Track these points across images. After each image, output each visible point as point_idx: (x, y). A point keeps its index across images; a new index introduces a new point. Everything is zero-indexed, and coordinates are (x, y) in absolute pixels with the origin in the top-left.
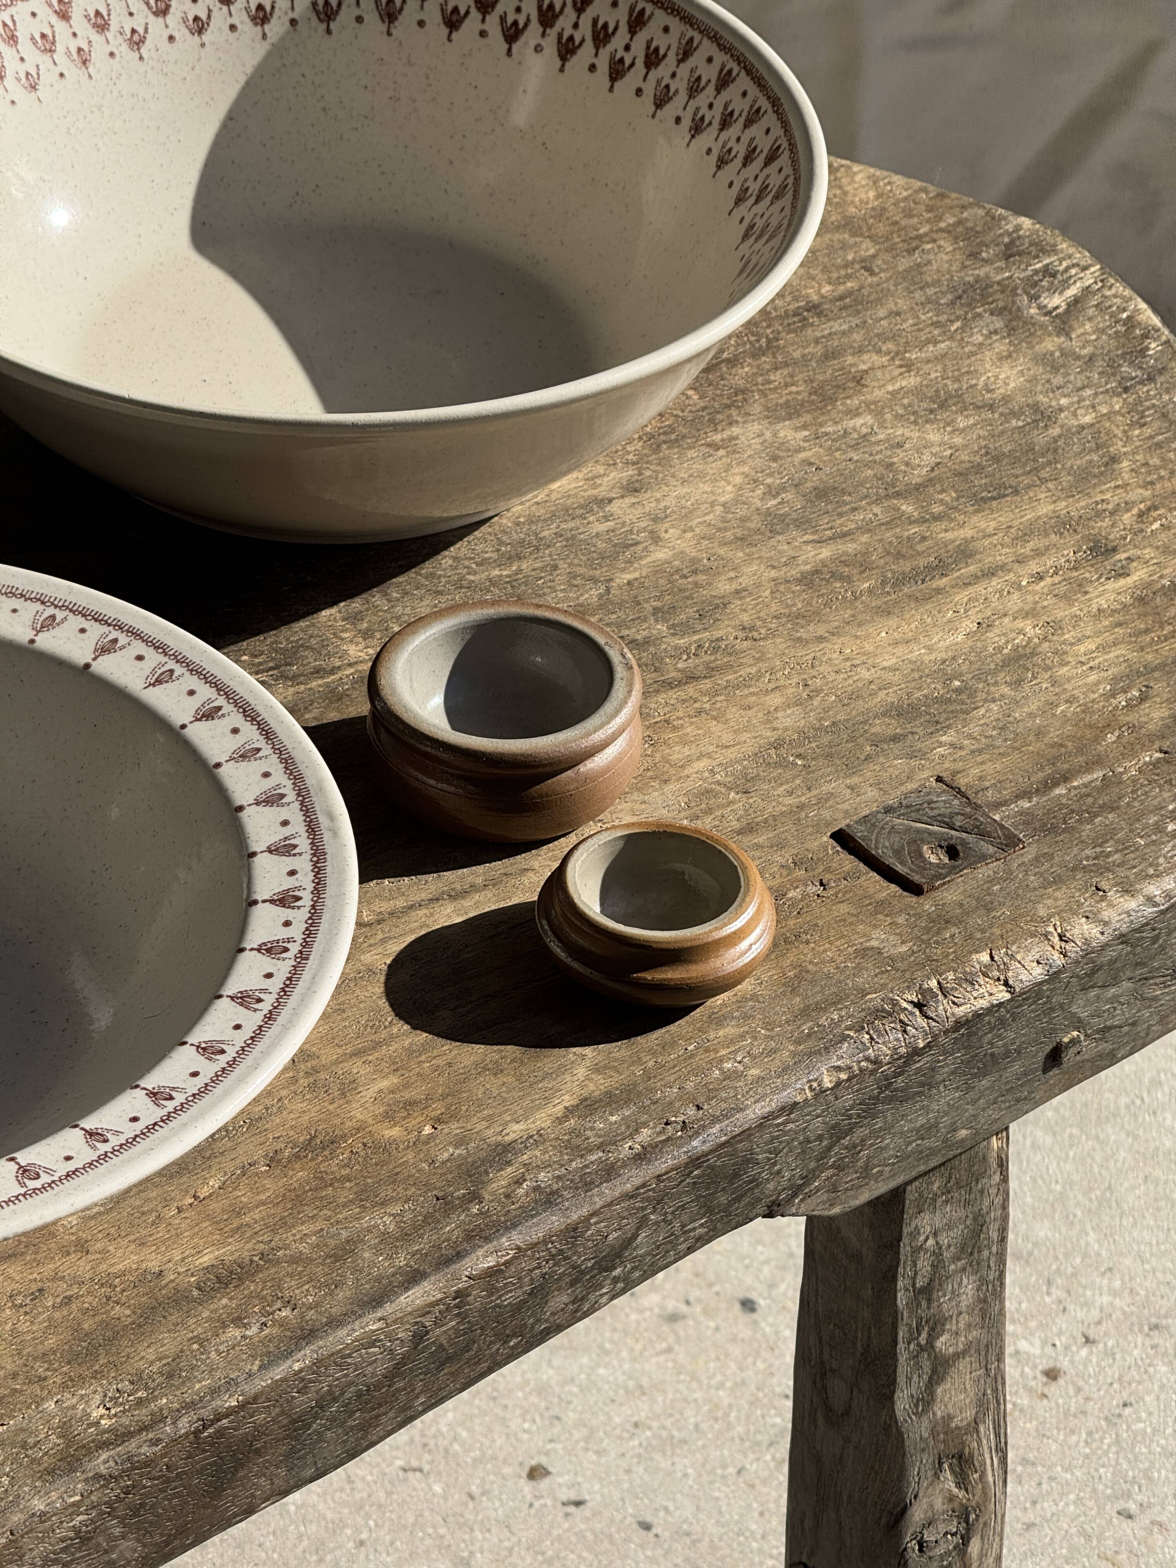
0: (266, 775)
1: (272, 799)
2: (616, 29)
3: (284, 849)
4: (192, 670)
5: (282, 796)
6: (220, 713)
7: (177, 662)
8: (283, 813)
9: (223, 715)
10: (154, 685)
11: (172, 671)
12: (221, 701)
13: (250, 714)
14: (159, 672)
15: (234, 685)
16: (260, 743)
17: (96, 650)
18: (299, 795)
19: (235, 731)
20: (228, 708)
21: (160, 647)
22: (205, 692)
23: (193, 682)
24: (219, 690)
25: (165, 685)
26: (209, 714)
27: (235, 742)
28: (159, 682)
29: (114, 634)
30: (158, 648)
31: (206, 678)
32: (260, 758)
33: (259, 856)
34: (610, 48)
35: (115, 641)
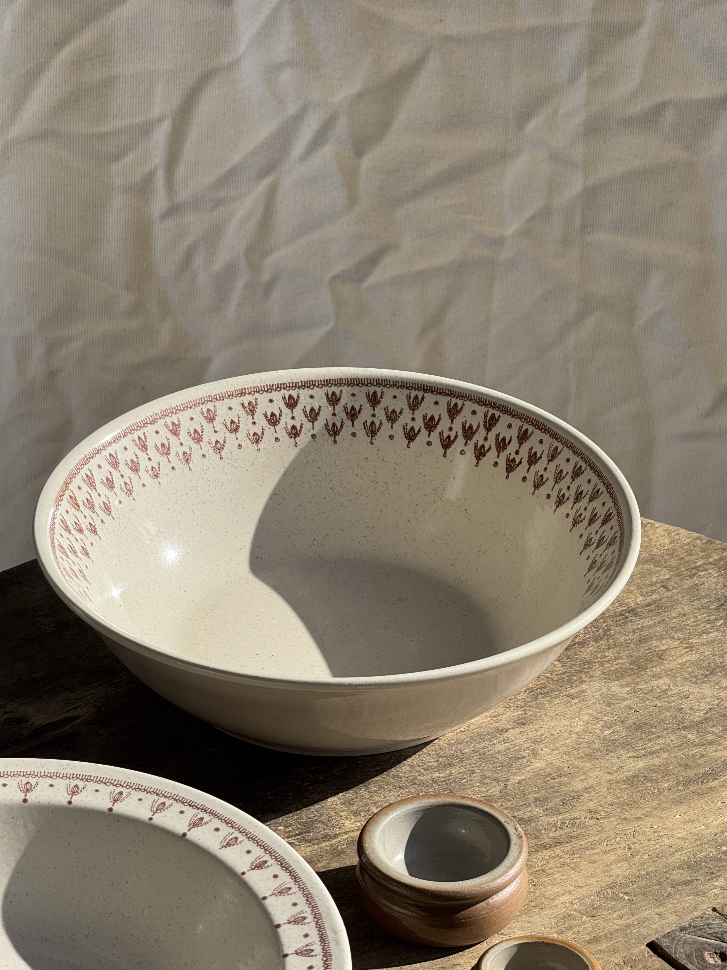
0: (295, 904)
1: (298, 920)
2: (510, 441)
3: (306, 952)
4: (249, 838)
5: (305, 918)
6: (266, 865)
7: (240, 832)
8: (305, 929)
9: (268, 866)
10: (225, 847)
11: (236, 838)
12: (267, 857)
13: (285, 866)
14: (229, 839)
15: (275, 847)
16: (291, 883)
17: (190, 824)
18: (315, 918)
19: (276, 876)
20: (271, 862)
21: (229, 823)
22: (257, 852)
23: (249, 845)
24: (266, 850)
25: (232, 847)
26: (260, 866)
27: (274, 884)
28: (228, 845)
29: (201, 815)
30: (228, 823)
31: (258, 843)
32: (291, 894)
33: (290, 957)
34: (507, 452)
35: (202, 819)
